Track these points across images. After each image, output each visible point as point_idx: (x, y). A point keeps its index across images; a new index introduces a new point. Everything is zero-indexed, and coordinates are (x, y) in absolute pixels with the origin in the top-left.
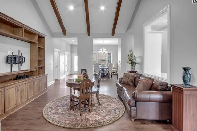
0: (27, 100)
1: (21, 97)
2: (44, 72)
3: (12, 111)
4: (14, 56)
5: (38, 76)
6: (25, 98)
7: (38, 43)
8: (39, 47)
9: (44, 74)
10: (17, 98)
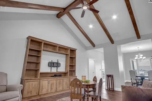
0: (56, 91)
1: (51, 89)
2: (75, 74)
3: (44, 96)
4: (53, 62)
5: (68, 77)
6: (54, 90)
7: (69, 54)
8: (70, 57)
9: (75, 76)
10: (48, 88)
